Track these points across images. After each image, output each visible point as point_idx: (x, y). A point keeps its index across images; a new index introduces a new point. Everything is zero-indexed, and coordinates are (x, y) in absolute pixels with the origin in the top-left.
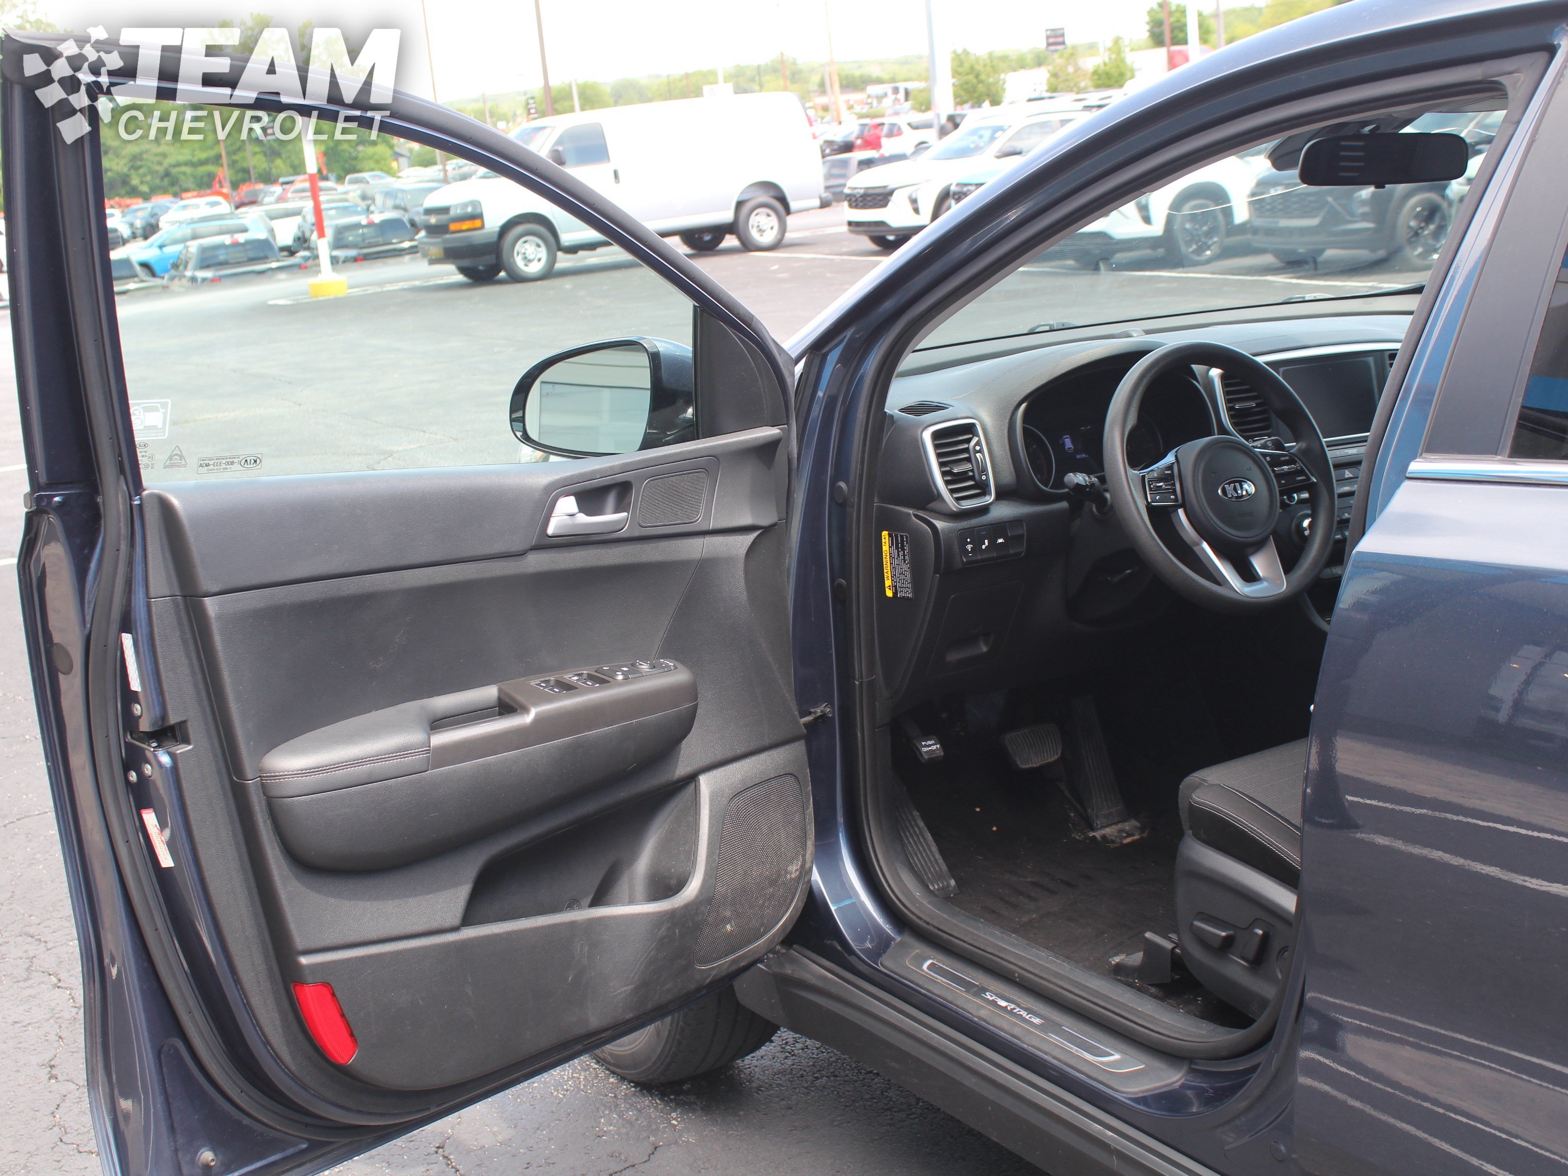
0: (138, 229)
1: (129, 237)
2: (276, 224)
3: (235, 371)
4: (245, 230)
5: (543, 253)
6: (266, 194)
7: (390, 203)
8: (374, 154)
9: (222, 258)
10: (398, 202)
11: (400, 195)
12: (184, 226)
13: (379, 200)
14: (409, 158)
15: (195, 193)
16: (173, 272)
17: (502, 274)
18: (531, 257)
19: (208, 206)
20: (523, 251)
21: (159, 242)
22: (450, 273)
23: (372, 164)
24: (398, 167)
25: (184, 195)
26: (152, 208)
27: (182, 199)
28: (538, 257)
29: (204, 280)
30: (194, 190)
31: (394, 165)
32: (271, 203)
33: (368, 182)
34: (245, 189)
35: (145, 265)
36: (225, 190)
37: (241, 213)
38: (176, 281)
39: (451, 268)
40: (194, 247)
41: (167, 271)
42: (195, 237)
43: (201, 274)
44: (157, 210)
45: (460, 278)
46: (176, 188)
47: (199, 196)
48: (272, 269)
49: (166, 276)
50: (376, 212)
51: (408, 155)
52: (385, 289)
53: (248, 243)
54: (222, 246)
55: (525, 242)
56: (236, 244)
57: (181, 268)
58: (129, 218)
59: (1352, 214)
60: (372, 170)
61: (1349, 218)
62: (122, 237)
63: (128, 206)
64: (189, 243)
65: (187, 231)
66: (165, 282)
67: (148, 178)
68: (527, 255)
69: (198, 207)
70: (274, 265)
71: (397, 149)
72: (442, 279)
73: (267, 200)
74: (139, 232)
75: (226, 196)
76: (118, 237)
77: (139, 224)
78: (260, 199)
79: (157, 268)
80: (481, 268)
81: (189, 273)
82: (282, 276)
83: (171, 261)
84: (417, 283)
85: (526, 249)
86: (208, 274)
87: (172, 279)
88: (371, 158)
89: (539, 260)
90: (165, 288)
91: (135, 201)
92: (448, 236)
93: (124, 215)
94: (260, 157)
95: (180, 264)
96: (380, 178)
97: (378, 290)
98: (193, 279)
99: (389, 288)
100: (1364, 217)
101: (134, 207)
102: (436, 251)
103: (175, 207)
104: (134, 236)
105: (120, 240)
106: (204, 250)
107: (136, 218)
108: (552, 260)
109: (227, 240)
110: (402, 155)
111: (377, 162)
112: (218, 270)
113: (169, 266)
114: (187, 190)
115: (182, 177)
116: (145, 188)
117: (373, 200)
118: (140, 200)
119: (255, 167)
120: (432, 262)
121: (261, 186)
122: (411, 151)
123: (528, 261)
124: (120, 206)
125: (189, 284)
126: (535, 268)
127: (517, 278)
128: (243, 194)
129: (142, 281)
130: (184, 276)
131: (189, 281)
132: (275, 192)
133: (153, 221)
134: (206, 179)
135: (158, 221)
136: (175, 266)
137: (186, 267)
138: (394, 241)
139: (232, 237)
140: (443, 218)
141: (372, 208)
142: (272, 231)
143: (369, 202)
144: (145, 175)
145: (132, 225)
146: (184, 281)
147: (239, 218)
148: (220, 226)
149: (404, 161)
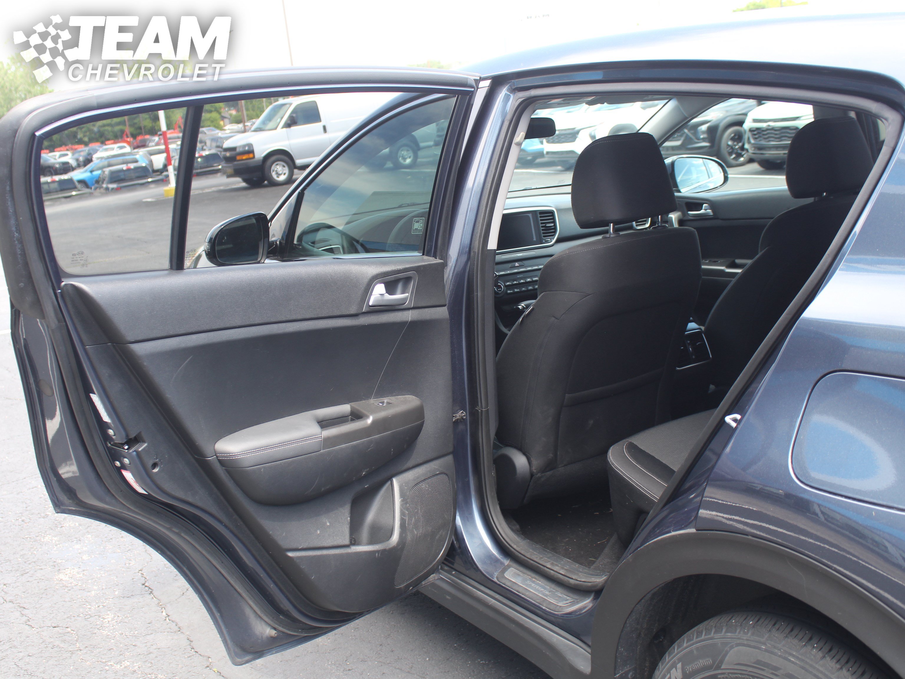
0: (81, 162)
1: (75, 166)
2: (153, 158)
3: (119, 237)
4: (136, 161)
5: (286, 170)
6: (151, 141)
7: (214, 144)
8: (211, 117)
9: (122, 177)
10: (218, 144)
11: (219, 140)
12: (103, 160)
13: (208, 143)
14: (229, 119)
15: (112, 141)
16: (96, 185)
17: (266, 182)
18: (280, 172)
19: (118, 149)
20: (276, 169)
21: (90, 169)
22: (238, 182)
23: (209, 123)
24: (224, 124)
25: (107, 143)
26: (89, 150)
27: (106, 145)
28: (284, 172)
29: (113, 189)
30: (112, 140)
31: (222, 123)
32: (153, 146)
33: (205, 133)
34: (140, 138)
35: (81, 182)
36: (128, 140)
37: (135, 152)
38: (98, 190)
39: (238, 179)
40: (107, 170)
41: (93, 185)
42: (110, 165)
43: (111, 186)
44: (92, 152)
45: (244, 184)
46: (103, 139)
47: (115, 143)
48: (149, 182)
49: (93, 188)
50: (207, 149)
51: (229, 117)
52: (204, 191)
53: (136, 169)
54: (122, 171)
55: (277, 165)
56: (129, 170)
57: (100, 183)
58: (76, 155)
59: (698, 139)
60: (209, 126)
61: (696, 141)
62: (72, 166)
63: (76, 149)
64: (105, 170)
65: (106, 163)
66: (92, 191)
67: (88, 134)
68: (278, 171)
69: (113, 149)
70: (150, 180)
71: (223, 114)
72: (235, 185)
73: (151, 144)
74: (82, 164)
75: (129, 143)
76: (69, 167)
77: (81, 159)
78: (147, 144)
79: (89, 183)
80: (255, 179)
81: (104, 186)
82: (152, 186)
83: (95, 179)
84: (222, 188)
85: (277, 169)
86: (114, 186)
87: (96, 189)
88: (209, 119)
89: (285, 174)
90: (91, 194)
91: (80, 146)
92: (236, 163)
93: (73, 154)
94: (148, 120)
95: (100, 181)
96: (212, 130)
97: (201, 192)
98: (107, 189)
99: (207, 191)
100: (704, 140)
101: (80, 150)
102: (230, 171)
103: (101, 149)
104: (79, 166)
105: (71, 169)
106: (112, 173)
107: (80, 156)
108: (291, 174)
109: (124, 167)
110: (225, 118)
111: (212, 122)
112: (119, 183)
113: (94, 182)
114: (109, 140)
115: (106, 133)
116: (86, 139)
117: (205, 143)
118: (83, 146)
119: (145, 127)
120: (229, 176)
121: (147, 137)
122: (231, 115)
123: (278, 175)
124: (72, 149)
125: (104, 191)
126: (282, 178)
127: (274, 184)
128: (138, 141)
129: (79, 190)
130: (102, 187)
131: (104, 190)
132: (155, 140)
133: (89, 157)
134: (119, 134)
135: (92, 157)
136: (97, 182)
137: (103, 183)
138: (215, 165)
139: (127, 165)
140: (233, 153)
141: (205, 147)
142: (151, 162)
143: (203, 144)
144: (85, 132)
145: (77, 160)
146: (102, 190)
147: (133, 155)
148: (123, 159)
149: (227, 121)
